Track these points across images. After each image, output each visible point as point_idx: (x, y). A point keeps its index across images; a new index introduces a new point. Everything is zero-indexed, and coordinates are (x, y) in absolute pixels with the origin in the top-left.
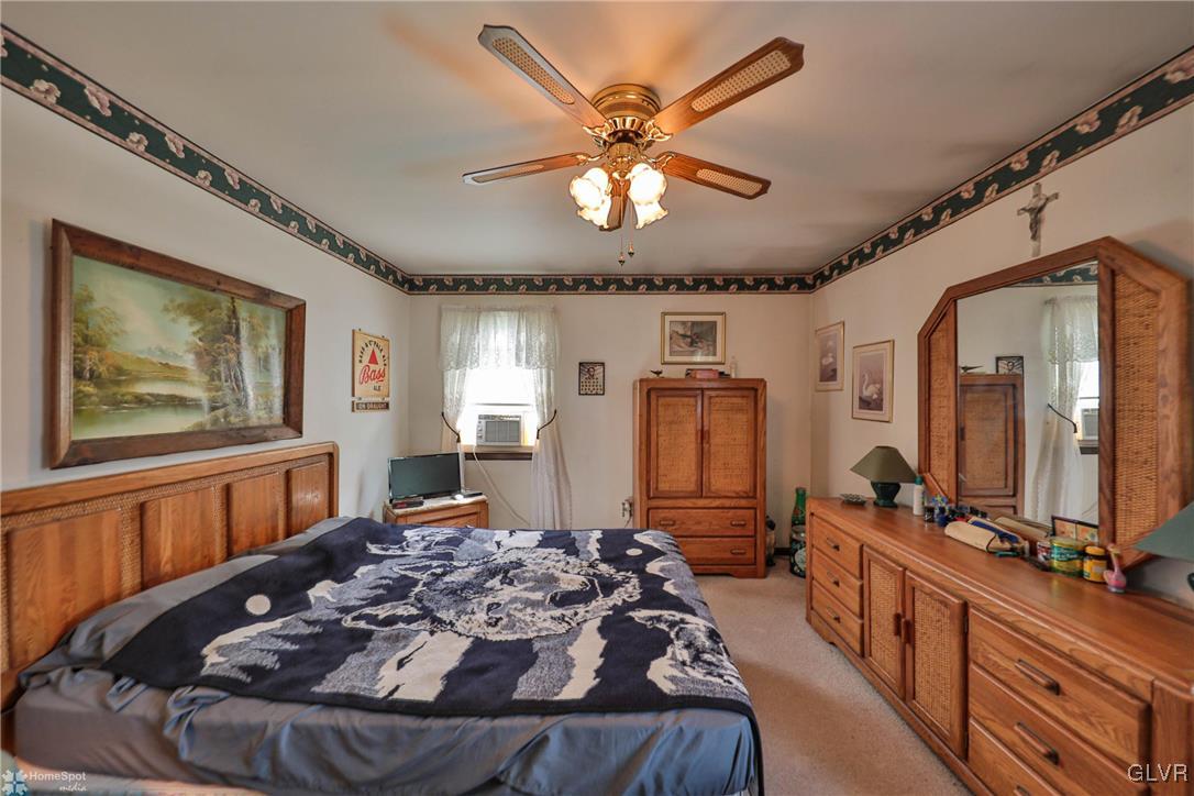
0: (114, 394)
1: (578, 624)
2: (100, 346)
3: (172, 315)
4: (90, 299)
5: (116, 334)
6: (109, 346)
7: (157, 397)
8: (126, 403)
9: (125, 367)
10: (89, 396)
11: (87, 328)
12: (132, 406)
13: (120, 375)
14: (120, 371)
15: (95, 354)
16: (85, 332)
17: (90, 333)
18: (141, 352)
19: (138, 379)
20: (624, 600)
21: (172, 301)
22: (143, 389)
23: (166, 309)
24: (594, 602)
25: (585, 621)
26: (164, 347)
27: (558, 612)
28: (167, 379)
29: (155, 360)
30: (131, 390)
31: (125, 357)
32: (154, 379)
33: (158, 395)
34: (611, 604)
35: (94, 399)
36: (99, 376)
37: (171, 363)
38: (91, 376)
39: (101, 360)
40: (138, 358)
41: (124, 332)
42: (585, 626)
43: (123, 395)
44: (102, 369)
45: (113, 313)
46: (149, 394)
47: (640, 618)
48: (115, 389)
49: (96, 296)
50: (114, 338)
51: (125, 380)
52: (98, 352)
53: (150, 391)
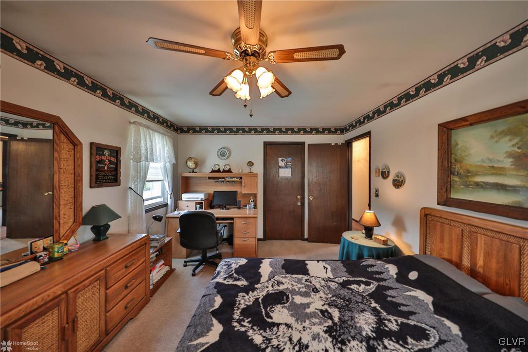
0: (466, 181)
1: (270, 280)
2: (461, 162)
3: (496, 139)
4: (457, 144)
5: (467, 156)
6: (464, 162)
7: (487, 184)
8: (471, 185)
9: (471, 170)
10: (456, 181)
11: (456, 156)
12: (474, 187)
13: (469, 173)
14: (468, 171)
15: (459, 165)
16: (455, 157)
17: (457, 157)
18: (478, 162)
19: (476, 174)
20: (248, 295)
21: (495, 132)
22: (479, 179)
23: (492, 137)
24: (264, 295)
25: (267, 281)
26: (491, 157)
27: (281, 287)
28: (493, 174)
29: (485, 165)
30: (473, 180)
31: (471, 165)
32: (485, 175)
33: (487, 182)
34: (255, 293)
35: (458, 183)
36: (460, 174)
37: (495, 165)
38: (458, 174)
39: (461, 167)
40: (476, 165)
41: (469, 154)
42: (267, 278)
43: (469, 182)
44: (461, 171)
45: (466, 147)
46: (482, 182)
47: (243, 281)
48: (467, 179)
49: (459, 143)
50: (466, 158)
51: (470, 175)
52: (460, 164)
53: (483, 181)
